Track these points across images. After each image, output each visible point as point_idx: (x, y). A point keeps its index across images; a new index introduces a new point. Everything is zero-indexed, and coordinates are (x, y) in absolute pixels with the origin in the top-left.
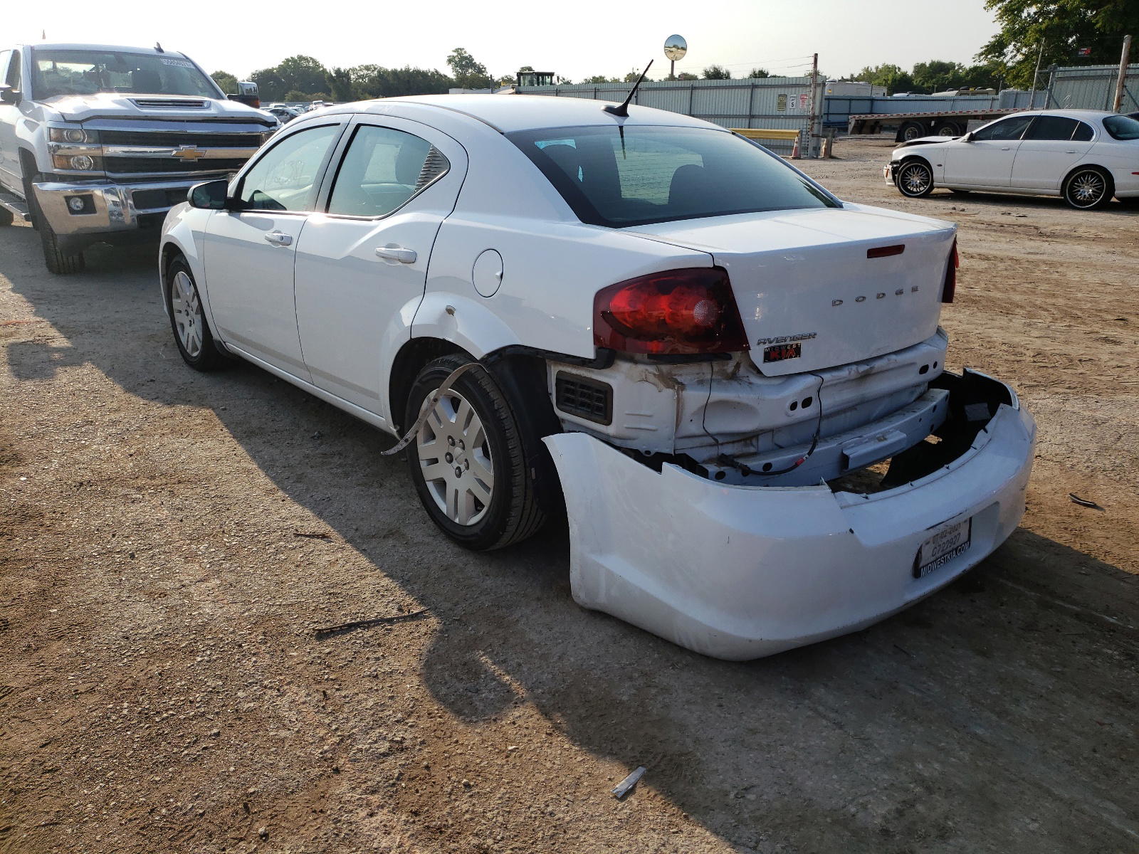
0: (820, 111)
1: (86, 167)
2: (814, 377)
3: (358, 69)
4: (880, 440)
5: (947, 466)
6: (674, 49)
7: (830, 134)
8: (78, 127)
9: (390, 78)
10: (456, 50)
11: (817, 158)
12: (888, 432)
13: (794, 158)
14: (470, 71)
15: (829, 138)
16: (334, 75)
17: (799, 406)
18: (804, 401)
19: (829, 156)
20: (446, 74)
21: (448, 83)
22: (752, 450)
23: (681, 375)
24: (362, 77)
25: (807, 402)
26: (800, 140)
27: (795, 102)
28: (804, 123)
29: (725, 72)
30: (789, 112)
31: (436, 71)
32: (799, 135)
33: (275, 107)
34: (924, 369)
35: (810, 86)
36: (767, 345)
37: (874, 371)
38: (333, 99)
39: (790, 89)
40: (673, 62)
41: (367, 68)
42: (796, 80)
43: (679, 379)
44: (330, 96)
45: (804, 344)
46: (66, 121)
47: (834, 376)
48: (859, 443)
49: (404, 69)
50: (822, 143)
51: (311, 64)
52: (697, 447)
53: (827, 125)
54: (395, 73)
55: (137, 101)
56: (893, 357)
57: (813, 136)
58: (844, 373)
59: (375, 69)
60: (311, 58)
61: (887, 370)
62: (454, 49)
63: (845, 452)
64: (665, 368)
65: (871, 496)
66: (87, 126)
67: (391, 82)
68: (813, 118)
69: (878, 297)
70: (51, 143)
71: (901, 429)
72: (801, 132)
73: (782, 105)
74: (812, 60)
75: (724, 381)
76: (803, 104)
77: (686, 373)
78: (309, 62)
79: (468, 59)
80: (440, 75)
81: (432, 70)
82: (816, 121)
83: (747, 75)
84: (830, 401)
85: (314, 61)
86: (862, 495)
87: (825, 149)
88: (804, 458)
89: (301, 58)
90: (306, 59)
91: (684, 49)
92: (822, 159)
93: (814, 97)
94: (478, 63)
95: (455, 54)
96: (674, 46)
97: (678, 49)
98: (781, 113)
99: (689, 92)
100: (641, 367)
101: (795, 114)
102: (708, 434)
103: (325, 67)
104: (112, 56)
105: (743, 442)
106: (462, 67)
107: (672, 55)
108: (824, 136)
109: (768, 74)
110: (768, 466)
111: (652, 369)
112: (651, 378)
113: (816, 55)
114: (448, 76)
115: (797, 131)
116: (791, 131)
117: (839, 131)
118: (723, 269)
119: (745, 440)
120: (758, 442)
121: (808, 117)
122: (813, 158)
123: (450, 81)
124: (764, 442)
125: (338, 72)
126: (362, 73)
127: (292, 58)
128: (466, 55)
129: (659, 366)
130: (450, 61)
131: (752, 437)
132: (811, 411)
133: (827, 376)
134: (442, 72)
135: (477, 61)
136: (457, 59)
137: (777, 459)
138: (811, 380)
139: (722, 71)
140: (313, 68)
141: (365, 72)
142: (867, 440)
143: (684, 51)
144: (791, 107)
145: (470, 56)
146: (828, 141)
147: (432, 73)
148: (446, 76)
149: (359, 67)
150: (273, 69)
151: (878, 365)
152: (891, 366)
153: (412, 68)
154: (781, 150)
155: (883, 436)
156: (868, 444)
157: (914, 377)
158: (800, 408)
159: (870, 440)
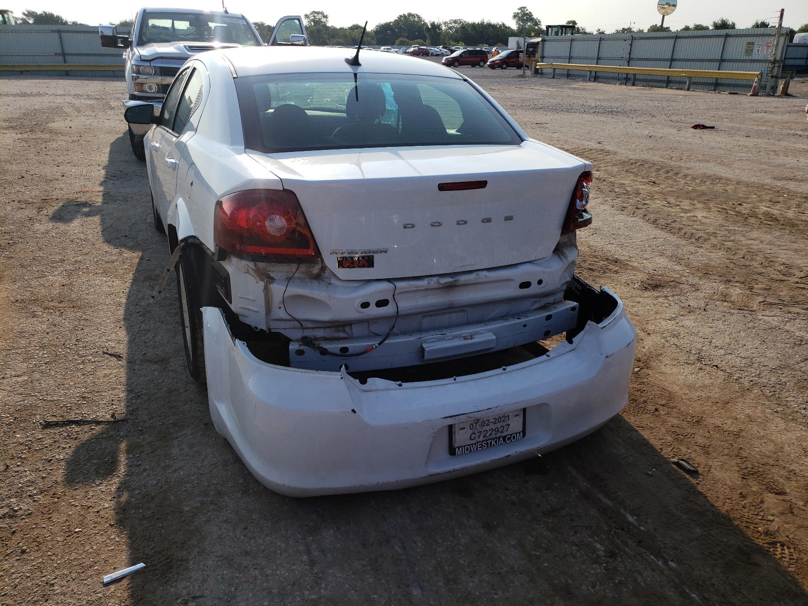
0: (781, 57)
1: (154, 90)
2: (388, 283)
3: (449, 22)
4: (465, 338)
5: (505, 367)
6: (666, 6)
7: (789, 75)
8: (148, 64)
9: (469, 29)
10: (520, 9)
11: (773, 96)
12: (477, 333)
13: (751, 95)
14: (529, 24)
15: (787, 79)
16: (430, 27)
17: (373, 305)
18: (377, 302)
19: (786, 94)
20: (510, 26)
21: (510, 33)
22: (342, 335)
23: (274, 272)
24: (450, 28)
25: (382, 303)
26: (760, 80)
27: (760, 49)
28: (765, 67)
29: (731, 23)
30: (755, 56)
31: (503, 24)
32: (760, 76)
33: (384, 49)
34: (525, 285)
35: (774, 35)
36: (340, 255)
37: (458, 284)
38: (427, 44)
39: (758, 38)
40: (664, 16)
41: (455, 22)
42: (743, 31)
43: (272, 275)
44: (425, 41)
45: (377, 258)
46: (142, 60)
47: (411, 285)
48: (439, 340)
49: (480, 23)
50: (780, 83)
51: (416, 19)
52: (290, 328)
53: (785, 68)
54: (473, 26)
55: (190, 47)
56: (485, 273)
57: (772, 77)
58: (423, 283)
59: (461, 22)
60: (417, 15)
61: (475, 284)
62: (518, 8)
63: (424, 346)
64: (261, 265)
65: (405, 385)
66: (153, 64)
67: (470, 32)
68: (774, 62)
69: (459, 223)
70: (133, 75)
71: (494, 332)
72: (761, 74)
73: (749, 51)
74: (779, 14)
75: (308, 280)
76: (768, 50)
77: (279, 271)
78: (415, 17)
79: (529, 15)
80: (506, 27)
81: (500, 23)
82: (777, 65)
83: (750, 26)
84: (406, 304)
85: (419, 17)
86: (397, 382)
87: (783, 88)
88: (374, 347)
89: (410, 14)
90: (413, 16)
91: (675, 6)
92: (779, 96)
93: (777, 45)
94: (535, 18)
95: (519, 11)
96: (667, 4)
97: (670, 5)
98: (747, 58)
99: (673, 40)
100: (244, 262)
101: (760, 59)
102: (295, 319)
103: (425, 21)
104: (192, 16)
105: (334, 329)
106: (523, 21)
107: (664, 11)
108: (782, 78)
109: (769, 25)
110: (344, 350)
111: (251, 265)
112: (251, 271)
113: (783, 10)
114: (512, 28)
115: (758, 73)
116: (753, 73)
117: (796, 74)
118: (292, 193)
119: (337, 326)
120: (351, 330)
121: (770, 62)
122: (769, 95)
123: (512, 31)
124: (357, 330)
125: (433, 24)
126: (451, 26)
127: (404, 15)
128: (528, 12)
129: (257, 263)
130: (515, 16)
131: (348, 325)
132: (389, 310)
133: (399, 284)
134: (507, 25)
135: (535, 16)
136: (520, 15)
137: (352, 345)
138: (385, 285)
139: (728, 23)
140: (418, 21)
141: (453, 24)
142: (451, 337)
143: (673, 8)
144: (756, 53)
145: (530, 13)
146: (786, 82)
147: (500, 26)
148: (510, 28)
149: (450, 21)
150: (391, 22)
151: (463, 279)
152: (480, 281)
153: (486, 22)
154: (744, 88)
155: (471, 336)
156: (452, 341)
157: (513, 291)
158: (372, 308)
159: (454, 337)
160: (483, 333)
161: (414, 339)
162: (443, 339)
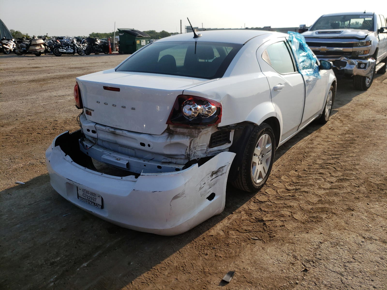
4: (117, 159)
12: (122, 159)
18: (92, 130)
25: (94, 132)
34: (143, 144)
45: (92, 113)
47: (101, 127)
48: (108, 155)
61: (121, 135)
69: (113, 105)
71: (129, 161)
84: (100, 135)
88: (89, 148)
132: (95, 135)
151: (118, 132)
152: (124, 135)
155: (120, 159)
156: (112, 158)
157: (137, 145)
158: (91, 132)
159: (114, 157)
160: (124, 160)
161: (101, 151)
162: (110, 156)
